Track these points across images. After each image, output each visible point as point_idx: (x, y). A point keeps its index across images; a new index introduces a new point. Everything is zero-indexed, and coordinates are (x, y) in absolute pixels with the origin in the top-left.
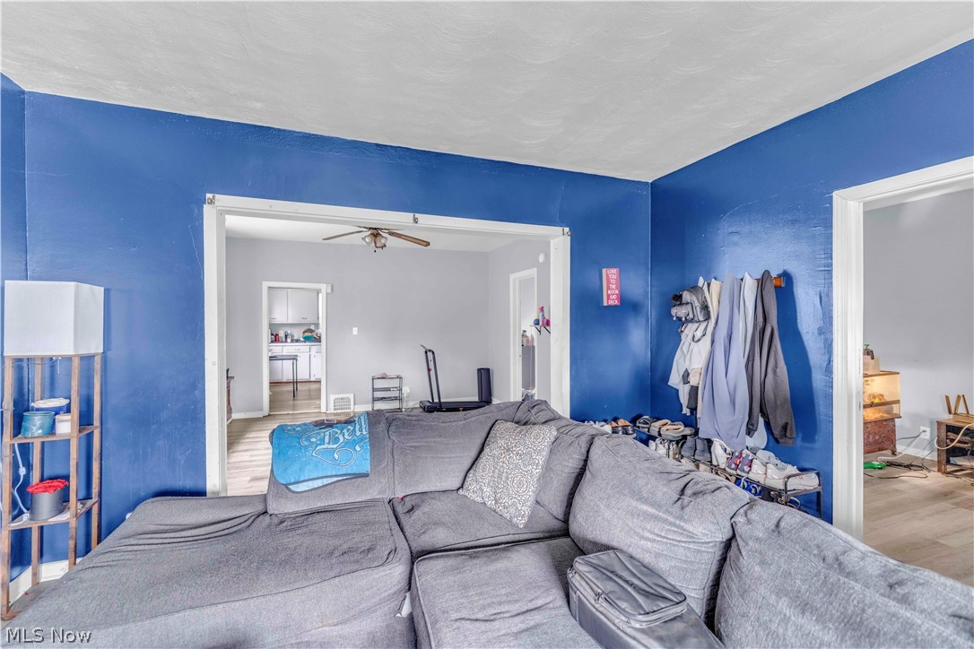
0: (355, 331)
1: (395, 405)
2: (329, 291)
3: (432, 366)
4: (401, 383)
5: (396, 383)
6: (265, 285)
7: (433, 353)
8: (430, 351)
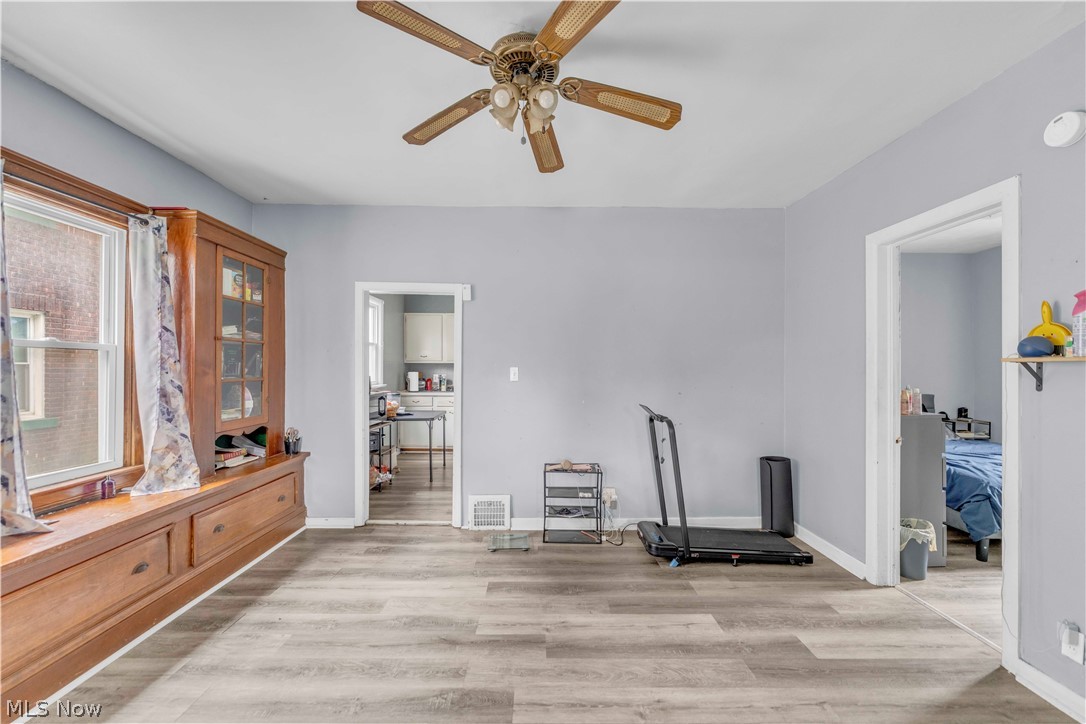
0: (514, 373)
1: (589, 524)
2: (468, 297)
3: (665, 450)
4: (600, 482)
5: (590, 480)
6: (360, 287)
7: (670, 425)
8: (662, 419)
